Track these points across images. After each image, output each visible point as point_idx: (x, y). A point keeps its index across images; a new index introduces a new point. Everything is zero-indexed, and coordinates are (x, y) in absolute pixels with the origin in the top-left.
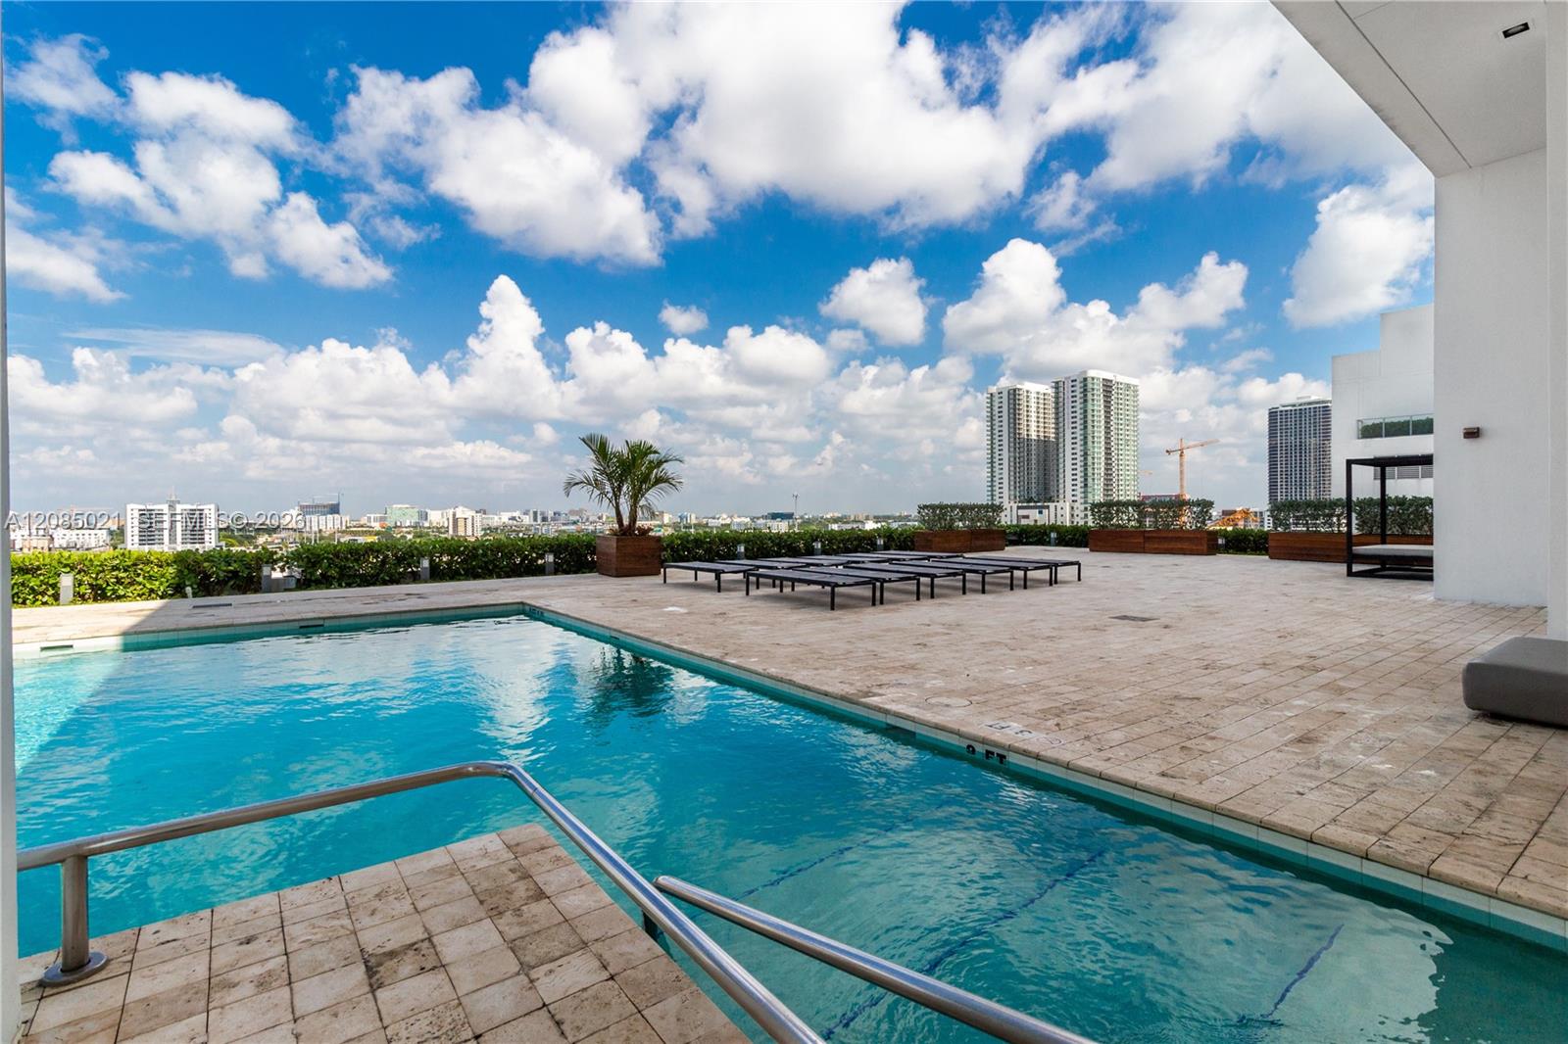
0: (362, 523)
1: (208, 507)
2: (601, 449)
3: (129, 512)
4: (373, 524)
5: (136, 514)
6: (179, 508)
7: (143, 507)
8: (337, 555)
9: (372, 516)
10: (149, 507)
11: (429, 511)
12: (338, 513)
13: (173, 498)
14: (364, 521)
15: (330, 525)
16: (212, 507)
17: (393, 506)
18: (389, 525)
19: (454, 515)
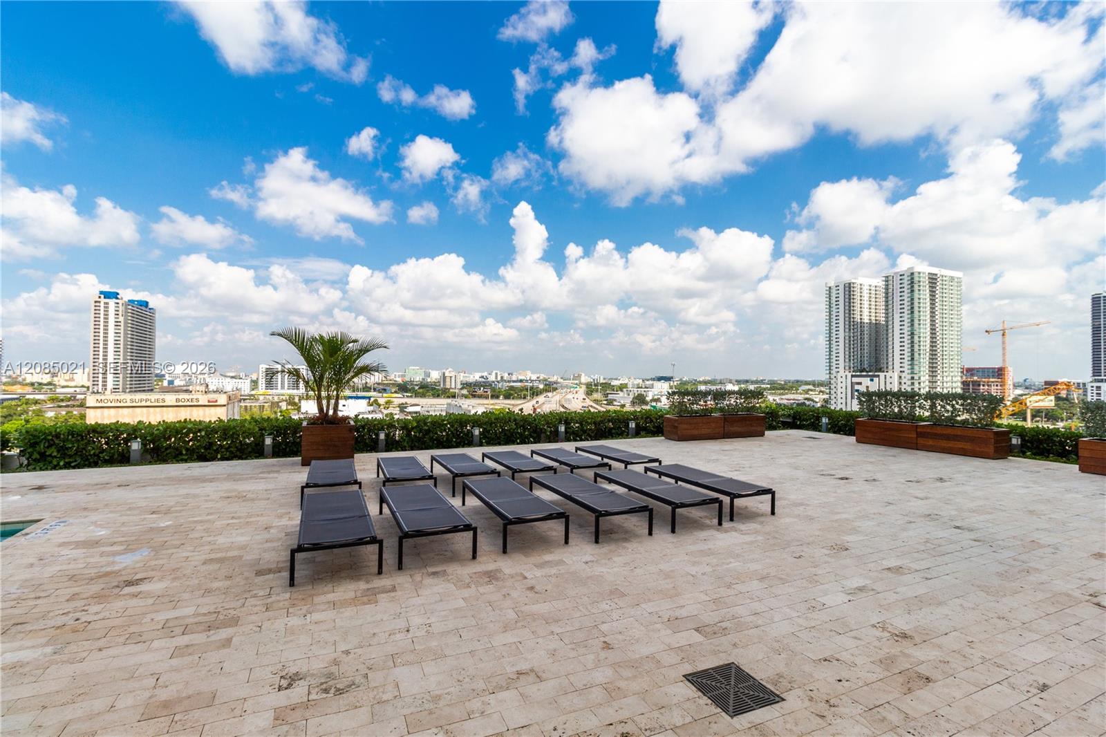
2: (301, 343)
4: (397, 379)
7: (268, 367)
8: (57, 436)
9: (397, 374)
17: (411, 368)
18: (407, 380)
19: (444, 374)
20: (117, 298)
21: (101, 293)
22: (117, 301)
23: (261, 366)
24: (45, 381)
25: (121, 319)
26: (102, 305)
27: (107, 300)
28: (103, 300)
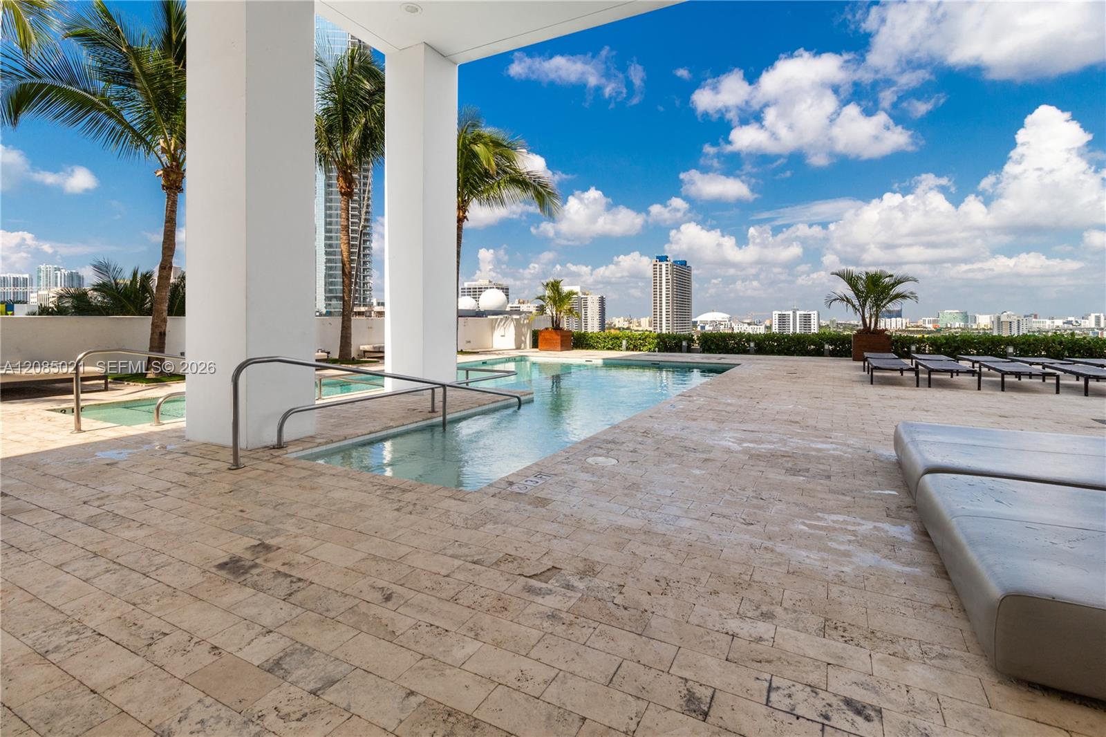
0: (918, 324)
1: (813, 312)
3: (774, 316)
4: (927, 325)
5: (777, 316)
6: (798, 313)
7: (780, 313)
9: (927, 319)
10: (783, 313)
11: (977, 315)
12: (900, 316)
13: (795, 308)
14: (920, 323)
15: (894, 325)
16: (816, 312)
17: (946, 311)
18: (941, 326)
19: (999, 318)
20: (667, 261)
21: (657, 257)
22: (667, 263)
23: (774, 312)
24: (625, 327)
25: (670, 277)
26: (658, 267)
27: (661, 263)
28: (659, 263)
